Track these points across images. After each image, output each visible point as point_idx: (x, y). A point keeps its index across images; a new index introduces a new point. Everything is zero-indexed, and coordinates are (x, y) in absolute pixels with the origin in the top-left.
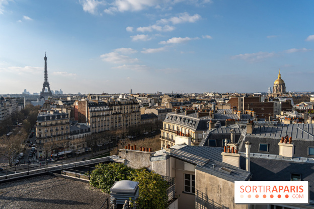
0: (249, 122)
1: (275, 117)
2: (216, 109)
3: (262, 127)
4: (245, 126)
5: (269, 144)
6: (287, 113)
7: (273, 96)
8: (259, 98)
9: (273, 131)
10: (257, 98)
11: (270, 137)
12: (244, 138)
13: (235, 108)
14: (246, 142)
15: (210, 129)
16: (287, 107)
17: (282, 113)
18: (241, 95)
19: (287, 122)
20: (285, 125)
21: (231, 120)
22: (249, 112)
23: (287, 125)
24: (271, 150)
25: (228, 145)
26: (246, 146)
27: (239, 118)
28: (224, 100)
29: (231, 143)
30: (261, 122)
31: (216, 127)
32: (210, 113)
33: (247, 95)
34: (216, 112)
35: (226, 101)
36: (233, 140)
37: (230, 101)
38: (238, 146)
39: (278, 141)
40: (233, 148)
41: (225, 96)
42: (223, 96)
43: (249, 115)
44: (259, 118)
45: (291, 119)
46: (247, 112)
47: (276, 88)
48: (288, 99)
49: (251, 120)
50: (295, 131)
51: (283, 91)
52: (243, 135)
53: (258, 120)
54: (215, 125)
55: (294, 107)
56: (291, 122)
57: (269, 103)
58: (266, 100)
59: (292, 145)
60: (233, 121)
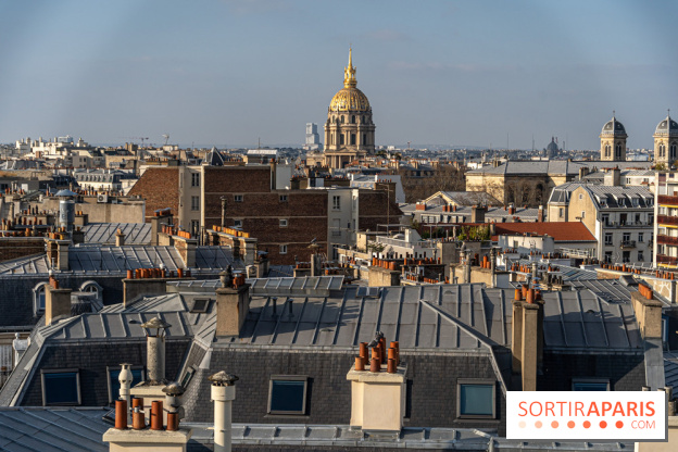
0: (229, 284)
1: (336, 256)
2: (78, 222)
3: (281, 302)
4: (211, 302)
5: (310, 381)
6: (380, 240)
7: (324, 163)
8: (268, 170)
9: (324, 320)
10: (260, 173)
11: (316, 349)
12: (207, 357)
13: (166, 218)
14: (216, 376)
15: (48, 319)
16: (379, 213)
17: (361, 240)
18: (190, 155)
19: (380, 280)
20: (373, 290)
21: (148, 274)
22: (228, 235)
23: (381, 293)
24: (317, 404)
25: (133, 391)
26: (216, 393)
27: (184, 263)
28: (116, 179)
29: (147, 383)
30: (275, 283)
31: (76, 310)
32: (48, 240)
33: (217, 158)
34: (79, 236)
35: (126, 186)
36: (158, 371)
37: (144, 185)
38: (178, 394)
39: (346, 363)
40: (159, 405)
41: (119, 159)
42: (109, 160)
43: (225, 251)
44: (270, 263)
45: (398, 266)
46: (216, 237)
47: (339, 130)
48: (386, 178)
49: (236, 273)
50: (409, 317)
51: (365, 143)
52: (202, 342)
53: (266, 274)
54: (74, 298)
55: (407, 213)
56: (396, 280)
57: (310, 195)
58: (296, 181)
59: (400, 379)
60: (156, 281)
